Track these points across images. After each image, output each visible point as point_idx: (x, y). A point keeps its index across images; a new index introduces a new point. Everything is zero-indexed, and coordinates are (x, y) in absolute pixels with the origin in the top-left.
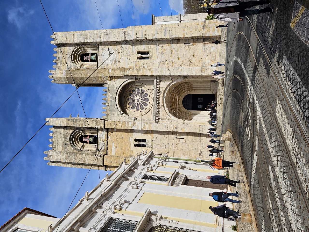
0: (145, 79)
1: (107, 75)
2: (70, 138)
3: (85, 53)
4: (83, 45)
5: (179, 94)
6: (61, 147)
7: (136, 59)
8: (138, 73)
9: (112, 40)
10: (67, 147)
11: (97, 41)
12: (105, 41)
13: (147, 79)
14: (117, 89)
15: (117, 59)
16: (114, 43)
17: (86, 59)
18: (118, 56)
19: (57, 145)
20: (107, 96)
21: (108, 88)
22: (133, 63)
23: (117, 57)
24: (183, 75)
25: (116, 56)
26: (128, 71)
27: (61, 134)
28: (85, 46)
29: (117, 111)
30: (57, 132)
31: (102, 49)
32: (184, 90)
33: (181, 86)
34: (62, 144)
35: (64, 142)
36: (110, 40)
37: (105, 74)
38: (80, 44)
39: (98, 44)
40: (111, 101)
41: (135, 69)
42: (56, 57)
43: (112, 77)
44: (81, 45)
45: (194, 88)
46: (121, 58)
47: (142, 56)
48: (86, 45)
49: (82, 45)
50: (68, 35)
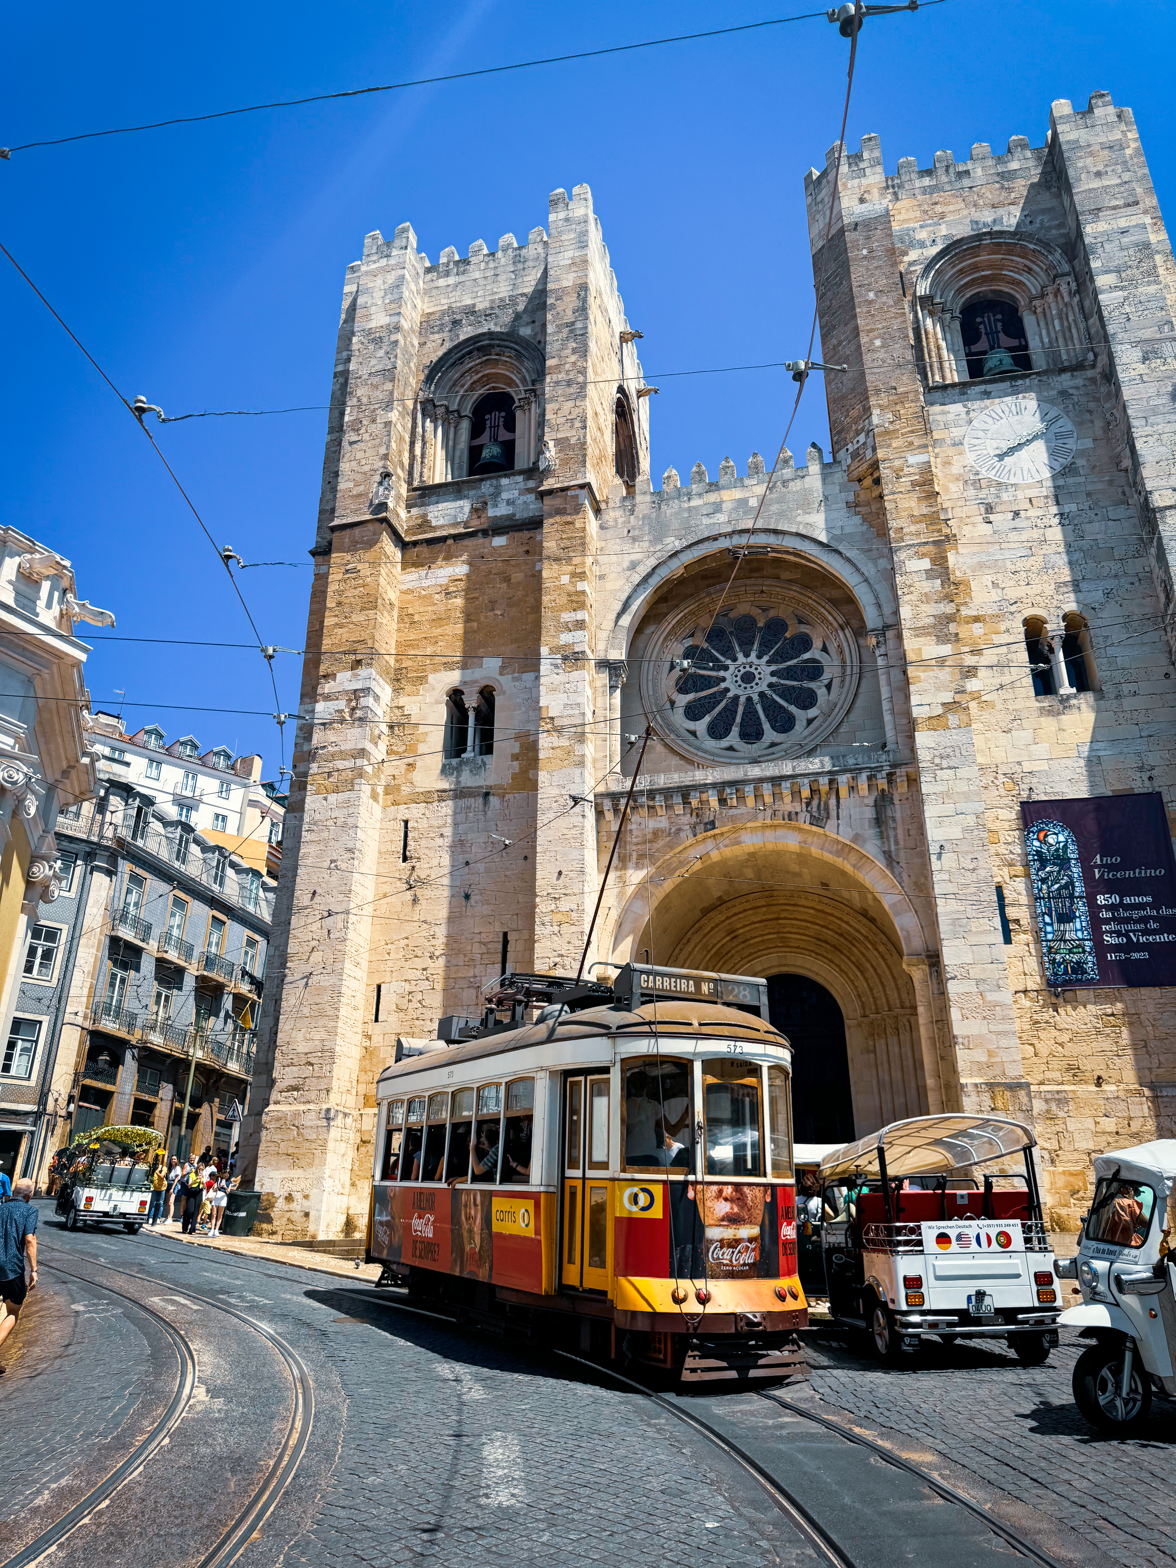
0: (885, 693)
1: (882, 447)
2: (490, 335)
3: (1025, 313)
4: (1076, 280)
5: (834, 946)
6: (444, 301)
7: (1029, 612)
8: (920, 632)
9: (1137, 432)
10: (441, 330)
11: (1117, 348)
12: (1127, 393)
13: (886, 706)
14: (804, 532)
15: (1005, 496)
16: (1118, 456)
17: (981, 327)
18: (1031, 493)
19: (451, 280)
20: (747, 482)
21: (800, 473)
22: (995, 595)
23: (1020, 495)
24: (945, 943)
25: (1029, 486)
26: (926, 564)
27: (510, 288)
28: (1066, 295)
29: (659, 554)
30: (520, 266)
31: (1064, 394)
32: (866, 979)
33: (887, 957)
34: (459, 305)
35: (471, 311)
36: (1134, 422)
37: (887, 432)
38: (1076, 262)
39: (1093, 366)
40: (717, 508)
41: (949, 609)
42: (972, 159)
43: (877, 481)
44: (1073, 268)
45: (884, 1047)
46: (1017, 514)
47: (1052, 650)
48: (1076, 299)
49: (1075, 276)
50: (1126, 177)
